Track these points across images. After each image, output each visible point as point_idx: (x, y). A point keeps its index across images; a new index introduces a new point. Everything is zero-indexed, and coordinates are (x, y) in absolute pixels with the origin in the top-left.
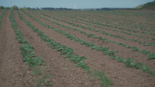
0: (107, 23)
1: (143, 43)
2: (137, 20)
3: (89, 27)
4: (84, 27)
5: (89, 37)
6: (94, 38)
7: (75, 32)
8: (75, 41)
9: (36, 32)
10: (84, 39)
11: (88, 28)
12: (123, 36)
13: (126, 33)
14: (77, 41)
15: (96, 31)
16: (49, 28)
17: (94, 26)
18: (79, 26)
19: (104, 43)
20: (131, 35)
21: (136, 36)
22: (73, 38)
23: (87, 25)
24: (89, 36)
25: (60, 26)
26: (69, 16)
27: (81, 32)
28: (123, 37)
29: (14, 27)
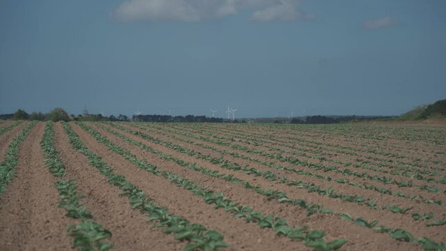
0: (323, 159)
1: (424, 218)
2: (409, 152)
3: (269, 172)
4: (255, 172)
5: (269, 200)
6: (283, 202)
7: (228, 187)
8: (228, 211)
9: (117, 184)
10: (255, 205)
11: (268, 175)
12: (366, 198)
13: (376, 189)
14: (235, 210)
15: (290, 183)
16: (154, 173)
17: (285, 169)
18: (239, 169)
19: (311, 216)
20: (390, 194)
21: (404, 196)
22: (223, 204)
23: (265, 164)
24: (270, 197)
25: (186, 167)
26: (211, 138)
27: (248, 186)
28: (369, 200)
29: (55, 170)
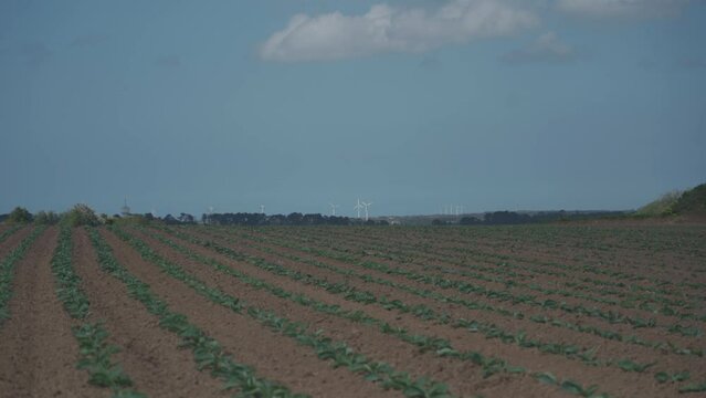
0: (511, 283)
1: (674, 379)
2: (651, 270)
3: (422, 306)
4: (400, 307)
5: (422, 352)
6: (444, 355)
7: (355, 331)
8: (353, 372)
9: (173, 330)
10: (399, 360)
11: (420, 311)
12: (581, 347)
13: (597, 333)
14: (366, 370)
15: (457, 323)
16: (235, 310)
17: (448, 300)
18: (374, 300)
19: (490, 379)
20: (620, 339)
21: (641, 344)
22: (345, 360)
23: (415, 293)
24: (422, 348)
25: (288, 299)
26: (329, 250)
27: (387, 330)
28: (585, 350)
29: (73, 306)
